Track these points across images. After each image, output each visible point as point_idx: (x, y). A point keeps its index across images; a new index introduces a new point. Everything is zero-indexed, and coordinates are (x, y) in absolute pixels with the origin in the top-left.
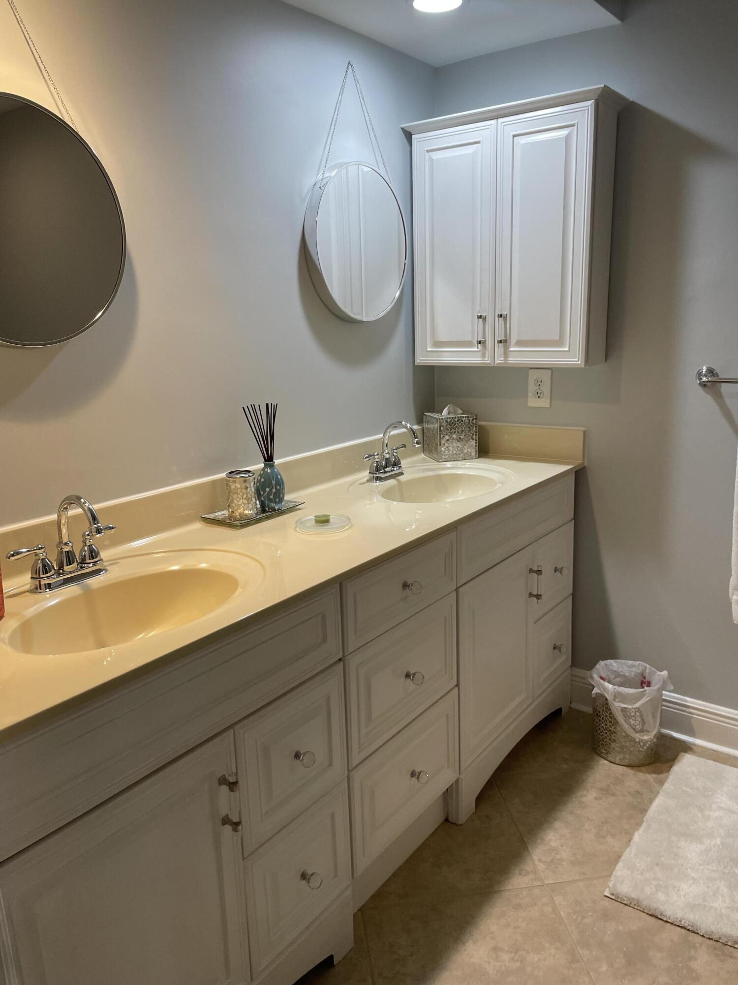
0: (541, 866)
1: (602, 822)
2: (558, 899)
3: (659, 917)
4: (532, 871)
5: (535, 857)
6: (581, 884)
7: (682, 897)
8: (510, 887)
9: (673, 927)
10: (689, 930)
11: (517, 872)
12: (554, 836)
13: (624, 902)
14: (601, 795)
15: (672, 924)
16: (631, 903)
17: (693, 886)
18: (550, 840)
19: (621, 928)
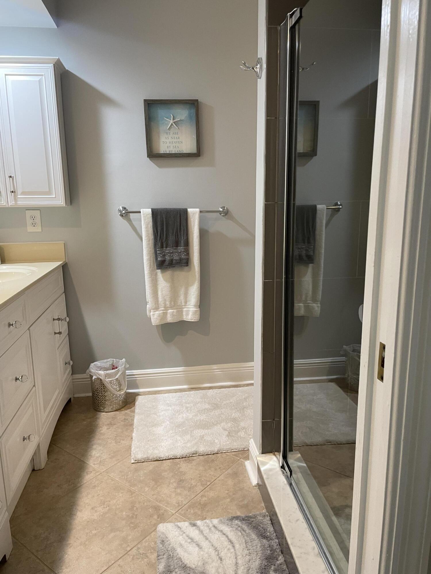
0: (96, 467)
1: (115, 437)
2: (112, 475)
3: (159, 459)
4: (93, 470)
5: (91, 464)
6: (118, 464)
7: (165, 448)
8: (85, 482)
9: (166, 461)
10: (173, 459)
11: (85, 474)
12: (95, 452)
13: (142, 461)
14: (109, 427)
15: (165, 460)
16: (145, 460)
17: (166, 442)
18: (95, 454)
19: (145, 471)
